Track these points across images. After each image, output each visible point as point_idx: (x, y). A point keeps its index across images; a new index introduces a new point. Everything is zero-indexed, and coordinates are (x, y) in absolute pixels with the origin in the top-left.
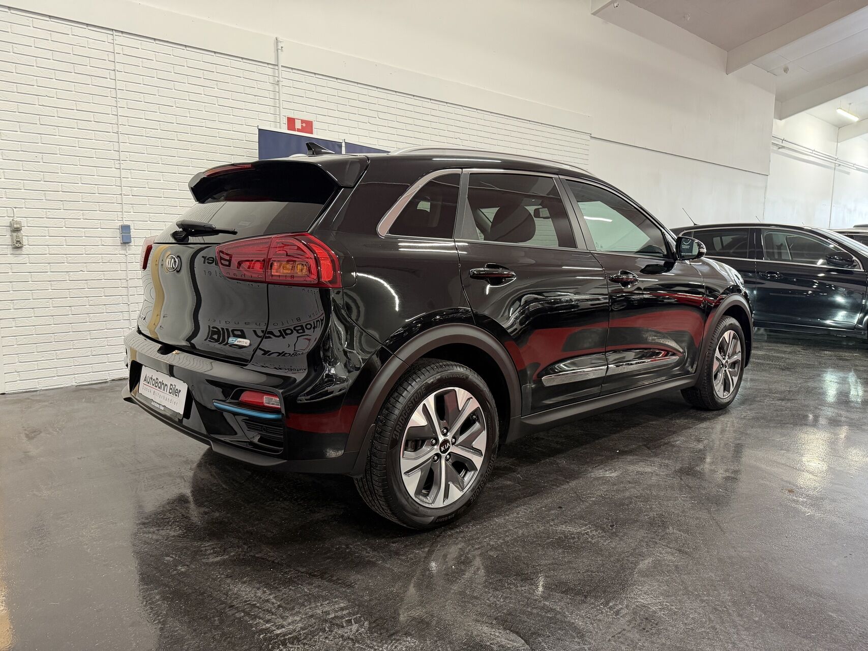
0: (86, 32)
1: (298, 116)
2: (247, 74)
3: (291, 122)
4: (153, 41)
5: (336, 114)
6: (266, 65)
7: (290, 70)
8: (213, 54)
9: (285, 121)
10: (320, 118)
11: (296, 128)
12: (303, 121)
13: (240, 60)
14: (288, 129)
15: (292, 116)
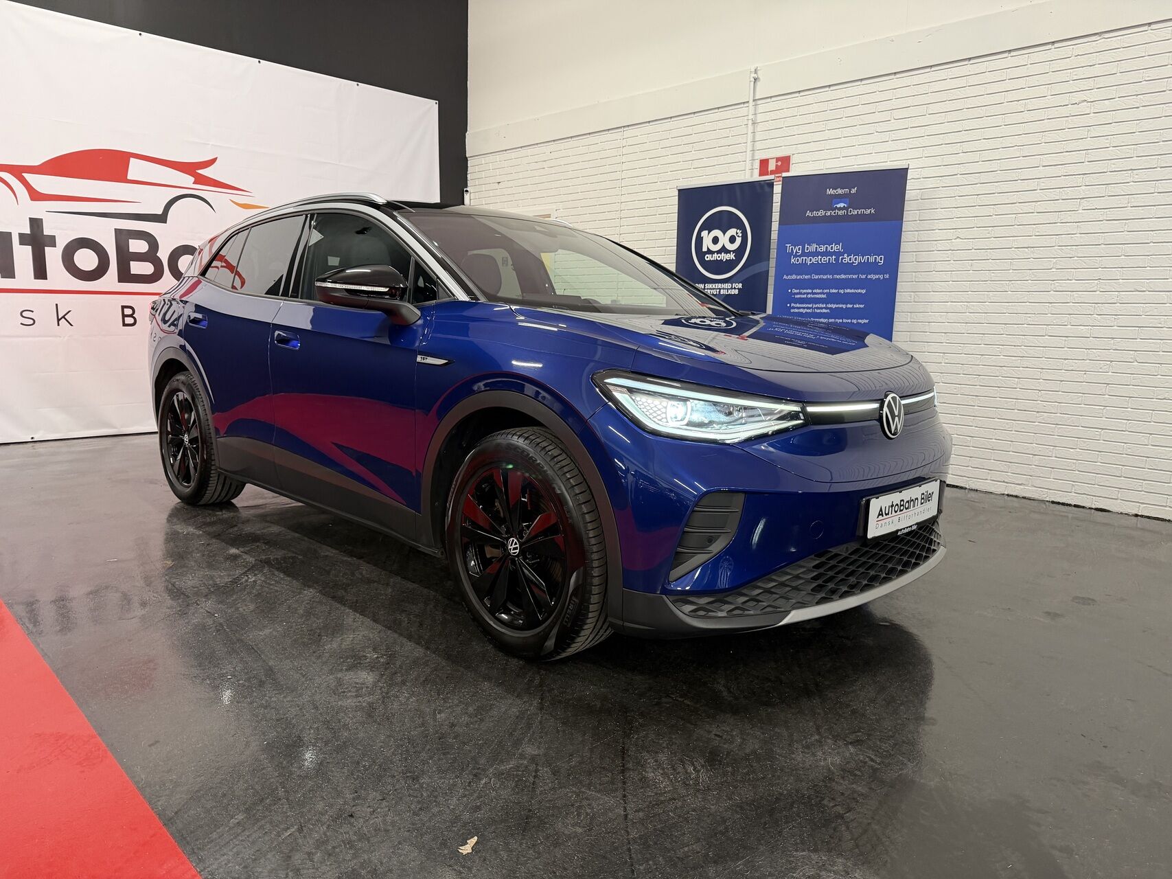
0: (609, 136)
1: (772, 154)
2: (721, 125)
3: (764, 163)
4: (648, 124)
5: (827, 135)
6: (742, 105)
7: (769, 100)
8: (692, 115)
9: (757, 165)
10: (801, 148)
11: (769, 170)
12: (778, 159)
13: (717, 111)
14: (761, 175)
15: (764, 157)
